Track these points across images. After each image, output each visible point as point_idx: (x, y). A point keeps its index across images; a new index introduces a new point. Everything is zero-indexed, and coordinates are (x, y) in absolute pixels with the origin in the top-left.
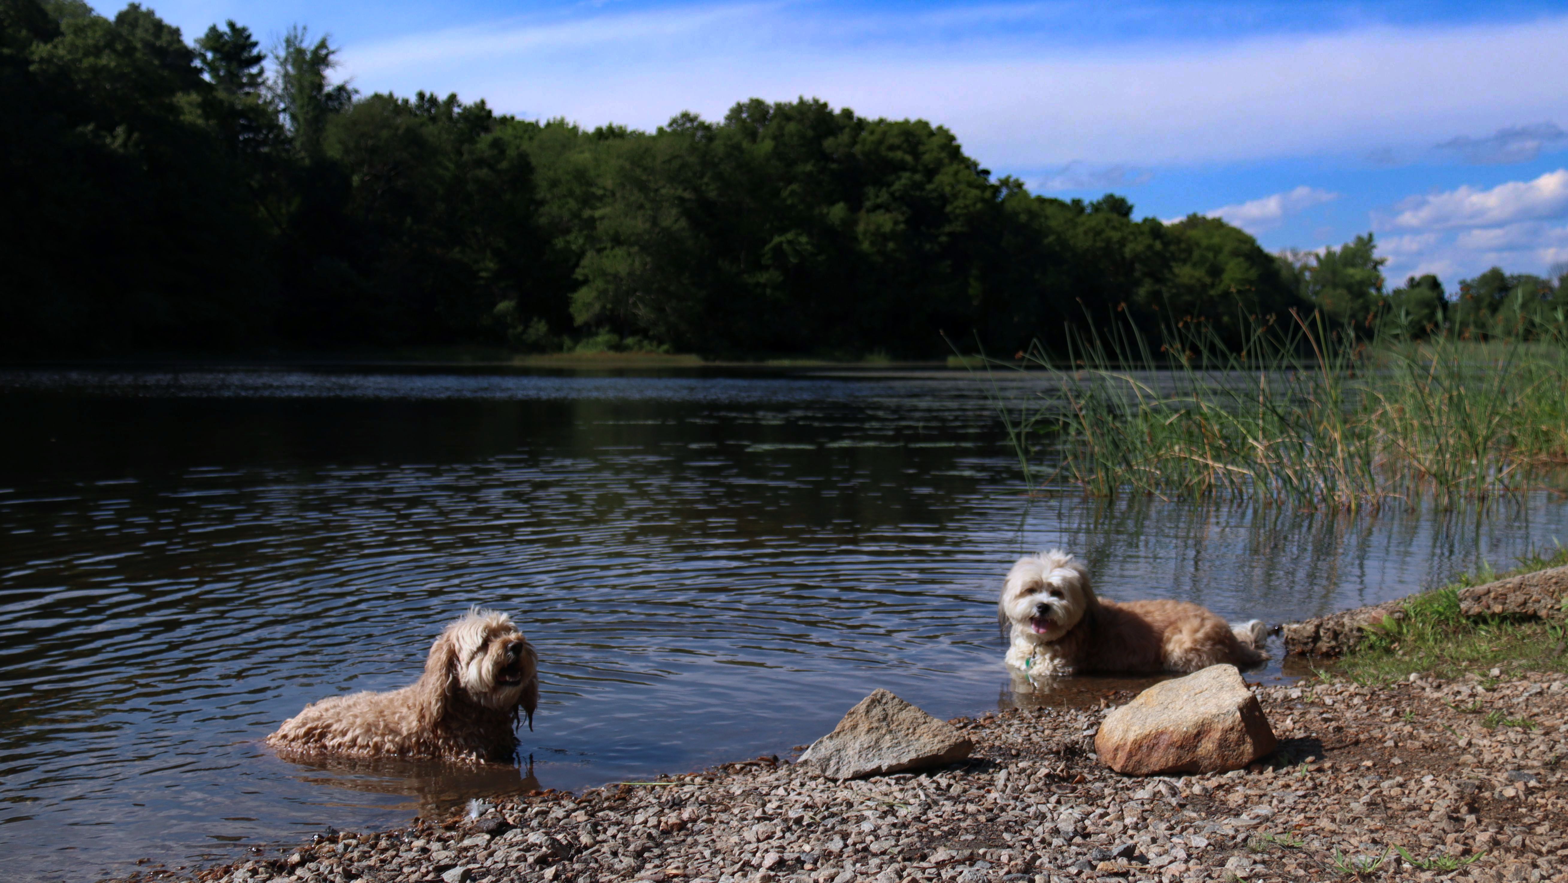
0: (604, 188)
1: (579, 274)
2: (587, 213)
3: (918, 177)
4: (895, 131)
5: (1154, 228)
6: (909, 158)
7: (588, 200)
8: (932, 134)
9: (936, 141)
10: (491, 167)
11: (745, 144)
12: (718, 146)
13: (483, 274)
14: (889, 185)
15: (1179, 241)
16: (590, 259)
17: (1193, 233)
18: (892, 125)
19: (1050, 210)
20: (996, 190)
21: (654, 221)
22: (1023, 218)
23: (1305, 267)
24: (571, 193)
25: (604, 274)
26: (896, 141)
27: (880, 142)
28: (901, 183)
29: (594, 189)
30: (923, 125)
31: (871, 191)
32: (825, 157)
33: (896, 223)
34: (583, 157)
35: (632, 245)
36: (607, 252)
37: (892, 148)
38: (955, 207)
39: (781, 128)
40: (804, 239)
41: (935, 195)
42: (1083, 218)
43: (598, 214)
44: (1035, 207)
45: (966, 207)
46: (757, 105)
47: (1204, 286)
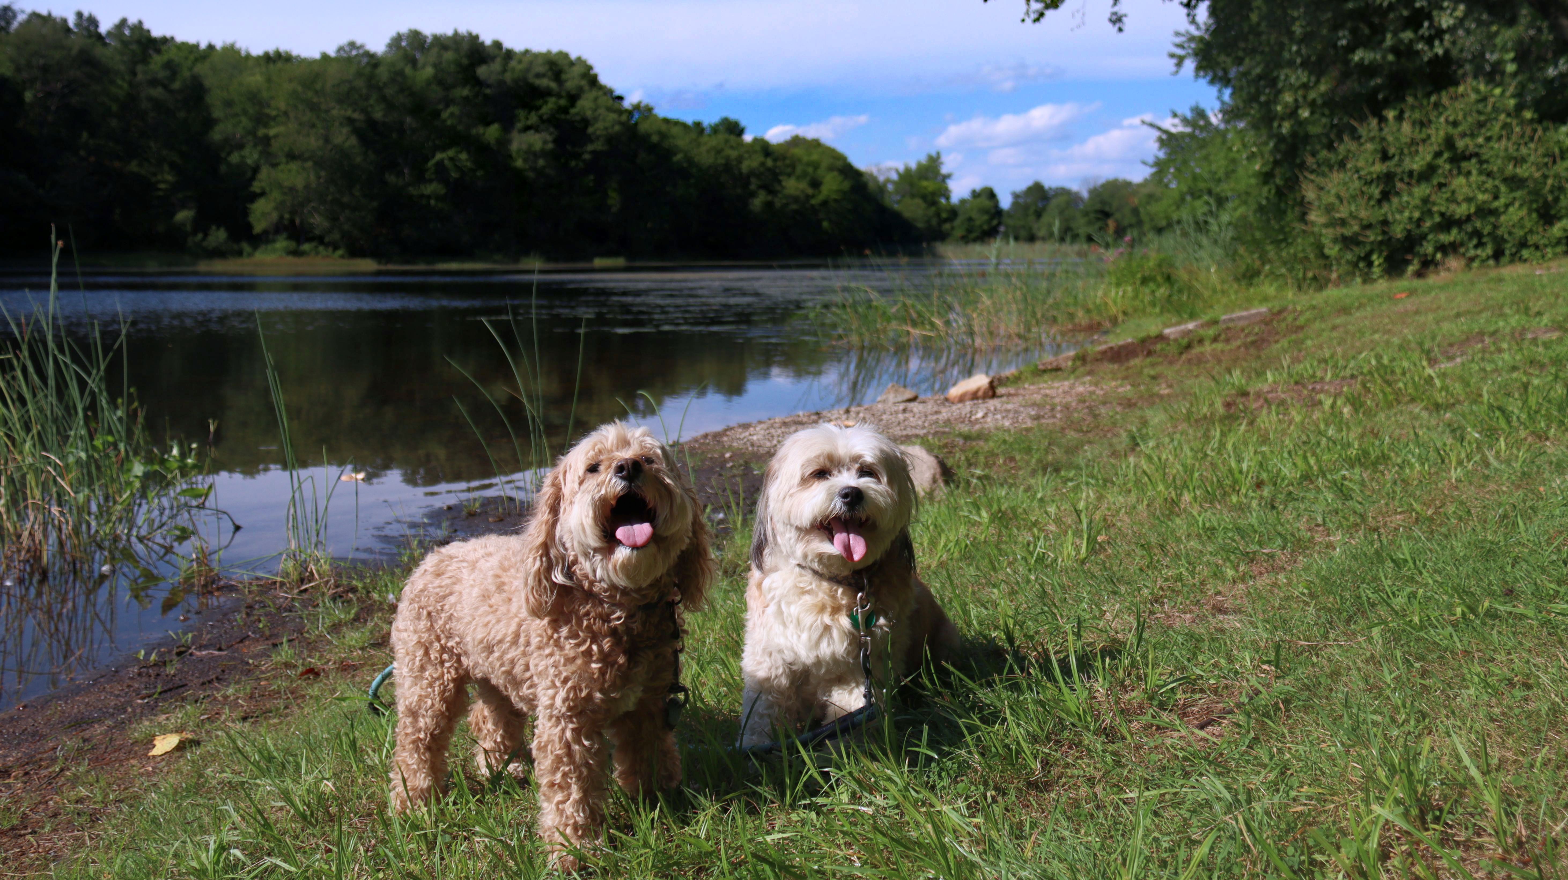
0: (278, 109)
1: (256, 187)
2: (261, 132)
3: (563, 102)
4: (540, 61)
5: (763, 147)
6: (553, 85)
7: (262, 120)
8: (572, 64)
9: (577, 70)
10: (165, 87)
11: (408, 70)
12: (383, 74)
13: (162, 186)
14: (538, 108)
15: (784, 158)
16: (265, 173)
17: (797, 151)
18: (537, 56)
19: (675, 130)
20: (630, 113)
21: (327, 140)
22: (655, 139)
23: (888, 181)
24: (245, 112)
25: (280, 186)
26: (541, 69)
27: (528, 70)
28: (549, 106)
29: (267, 111)
30: (564, 55)
31: (521, 113)
32: (478, 83)
33: (545, 142)
34: (255, 79)
35: (306, 160)
36: (282, 167)
37: (538, 76)
38: (597, 128)
39: (440, 56)
40: (464, 156)
41: (578, 118)
42: (705, 139)
43: (272, 132)
44: (664, 128)
45: (606, 129)
46: (416, 36)
47: (808, 197)
